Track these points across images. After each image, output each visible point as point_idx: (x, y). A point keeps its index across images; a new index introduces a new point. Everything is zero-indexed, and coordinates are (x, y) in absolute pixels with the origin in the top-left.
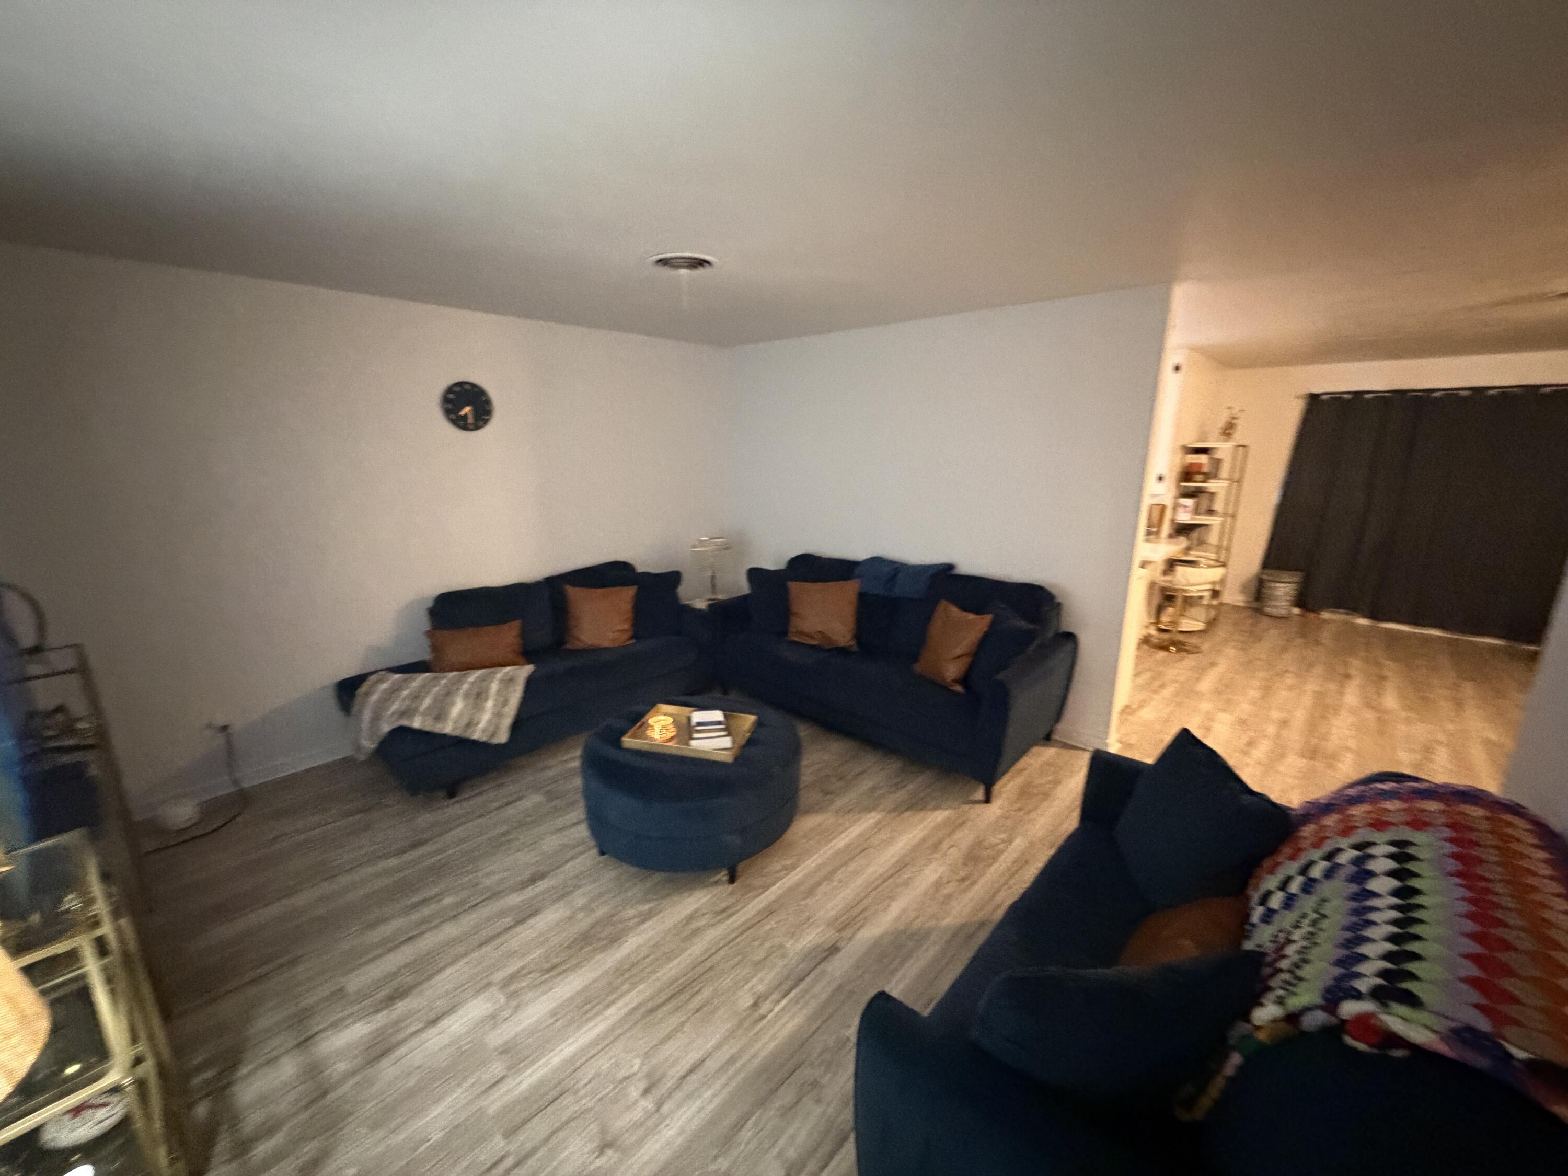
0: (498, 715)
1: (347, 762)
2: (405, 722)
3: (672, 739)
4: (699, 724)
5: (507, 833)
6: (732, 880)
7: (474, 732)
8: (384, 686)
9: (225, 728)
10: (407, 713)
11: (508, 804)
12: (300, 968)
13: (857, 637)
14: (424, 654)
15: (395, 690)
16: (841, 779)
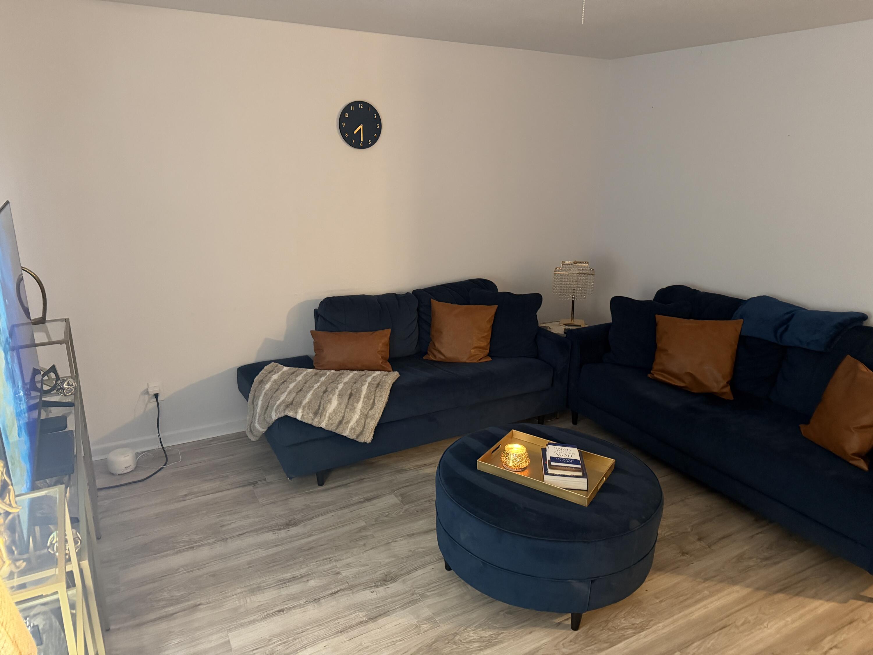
0: (365, 416)
1: (241, 437)
2: (291, 414)
3: (524, 469)
4: (553, 459)
5: (364, 528)
6: (575, 626)
7: (344, 430)
8: (275, 377)
9: (156, 396)
10: (291, 405)
11: (368, 500)
12: (198, 615)
13: (732, 383)
14: (310, 351)
15: (284, 381)
16: (700, 539)
